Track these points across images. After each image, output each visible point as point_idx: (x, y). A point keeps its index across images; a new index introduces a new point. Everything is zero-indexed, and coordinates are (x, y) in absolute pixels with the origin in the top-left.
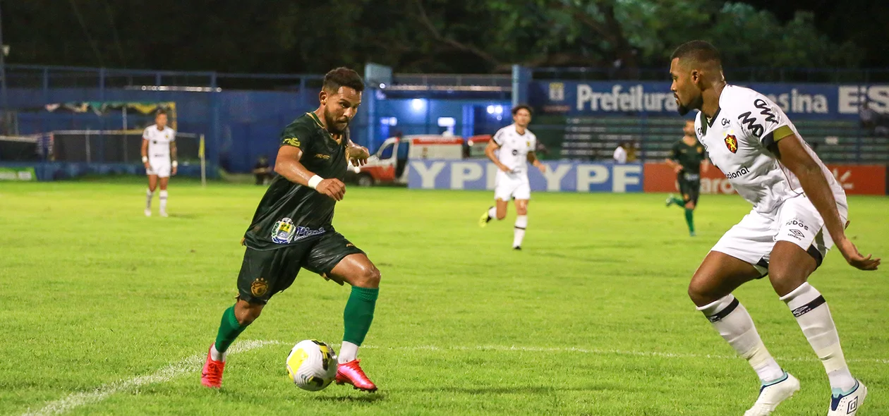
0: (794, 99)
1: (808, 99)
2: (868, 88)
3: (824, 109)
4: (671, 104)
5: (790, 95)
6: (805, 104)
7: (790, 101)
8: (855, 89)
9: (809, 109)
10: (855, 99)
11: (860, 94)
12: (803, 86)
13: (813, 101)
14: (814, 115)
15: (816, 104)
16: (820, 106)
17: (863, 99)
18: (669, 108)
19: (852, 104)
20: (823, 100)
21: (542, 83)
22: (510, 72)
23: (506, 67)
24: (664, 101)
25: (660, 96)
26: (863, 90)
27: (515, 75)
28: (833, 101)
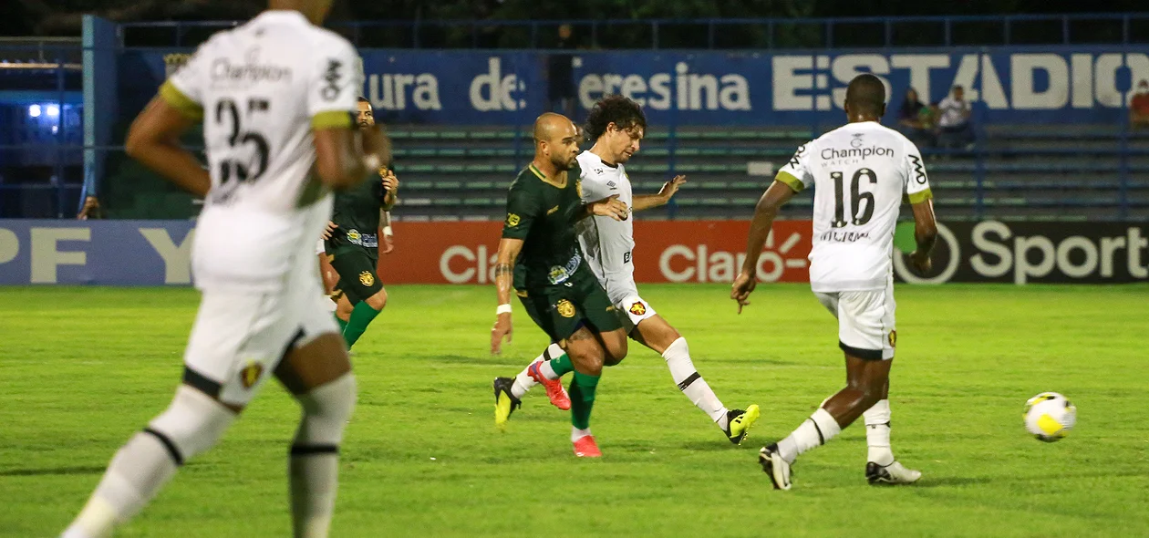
0: (682, 81)
1: (710, 82)
2: (832, 58)
3: (743, 103)
4: (426, 96)
5: (674, 74)
6: (703, 92)
7: (673, 86)
8: (805, 62)
9: (712, 104)
10: (806, 82)
11: (815, 72)
12: (699, 55)
13: (721, 86)
14: (722, 115)
15: (727, 92)
16: (734, 97)
17: (822, 82)
18: (421, 103)
19: (799, 92)
20: (741, 85)
21: (149, 55)
22: (77, 32)
23: (69, 20)
24: (409, 90)
25: (402, 80)
26: (823, 62)
27: (88, 38)
28: (762, 88)
